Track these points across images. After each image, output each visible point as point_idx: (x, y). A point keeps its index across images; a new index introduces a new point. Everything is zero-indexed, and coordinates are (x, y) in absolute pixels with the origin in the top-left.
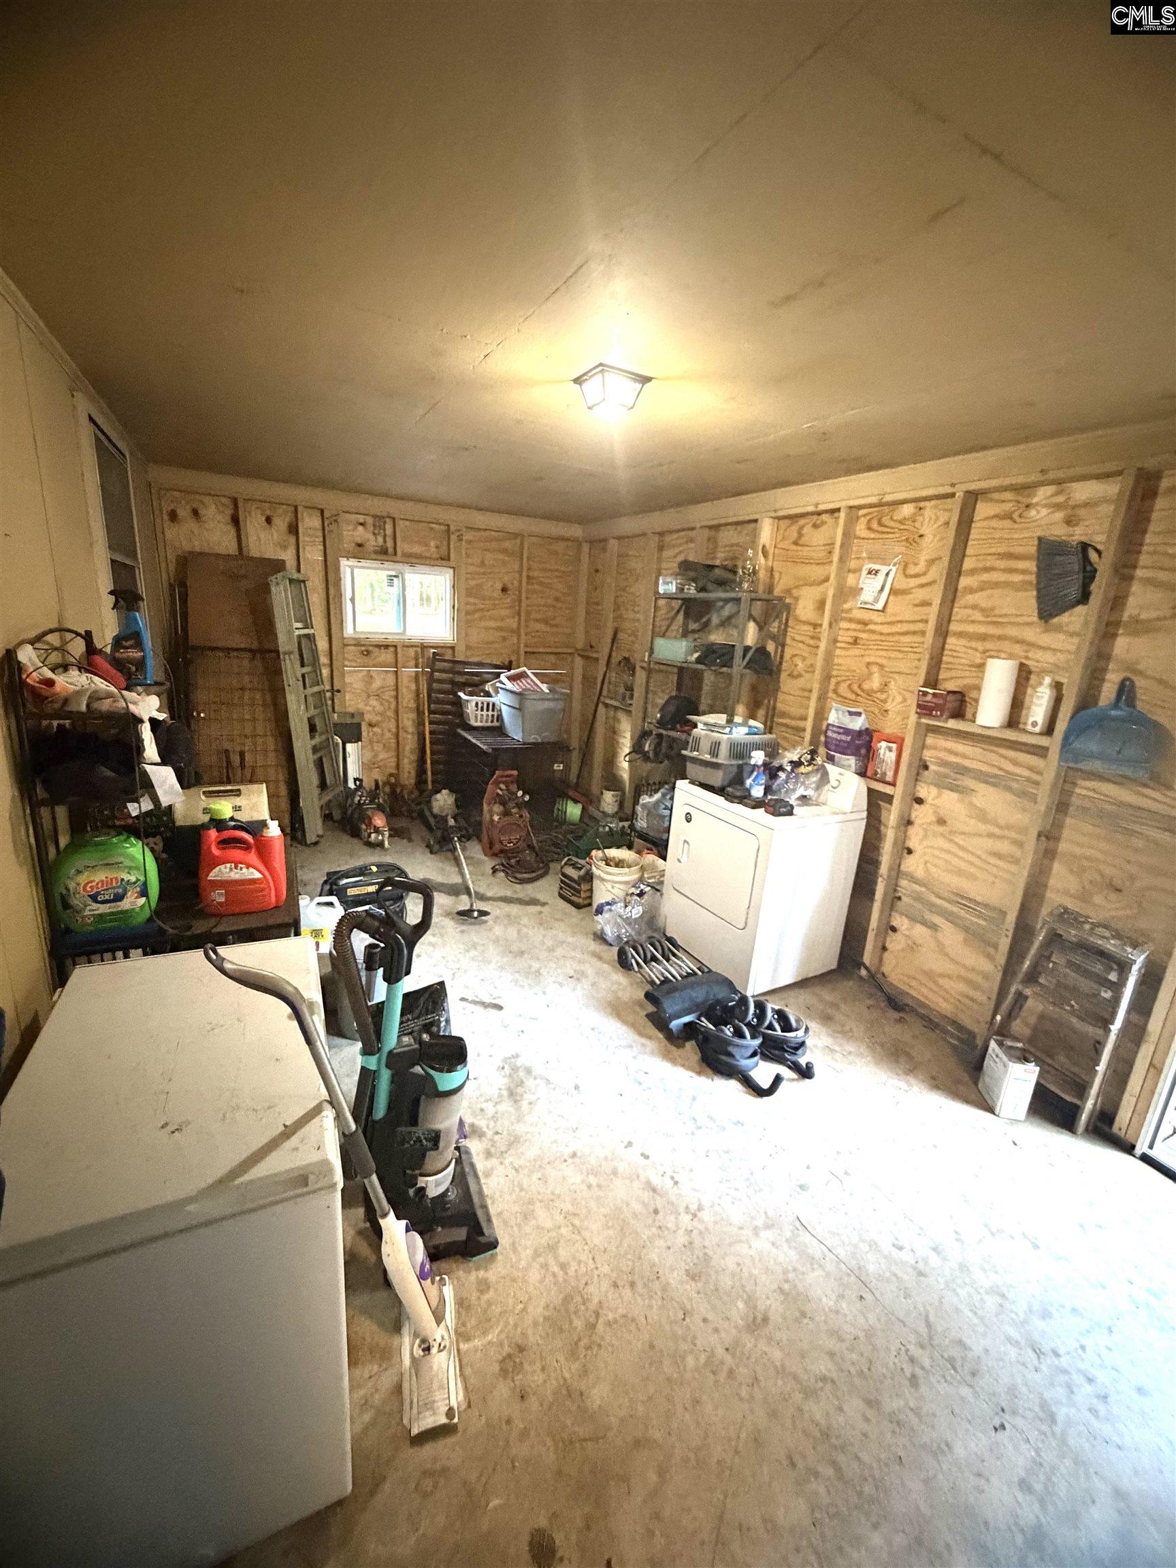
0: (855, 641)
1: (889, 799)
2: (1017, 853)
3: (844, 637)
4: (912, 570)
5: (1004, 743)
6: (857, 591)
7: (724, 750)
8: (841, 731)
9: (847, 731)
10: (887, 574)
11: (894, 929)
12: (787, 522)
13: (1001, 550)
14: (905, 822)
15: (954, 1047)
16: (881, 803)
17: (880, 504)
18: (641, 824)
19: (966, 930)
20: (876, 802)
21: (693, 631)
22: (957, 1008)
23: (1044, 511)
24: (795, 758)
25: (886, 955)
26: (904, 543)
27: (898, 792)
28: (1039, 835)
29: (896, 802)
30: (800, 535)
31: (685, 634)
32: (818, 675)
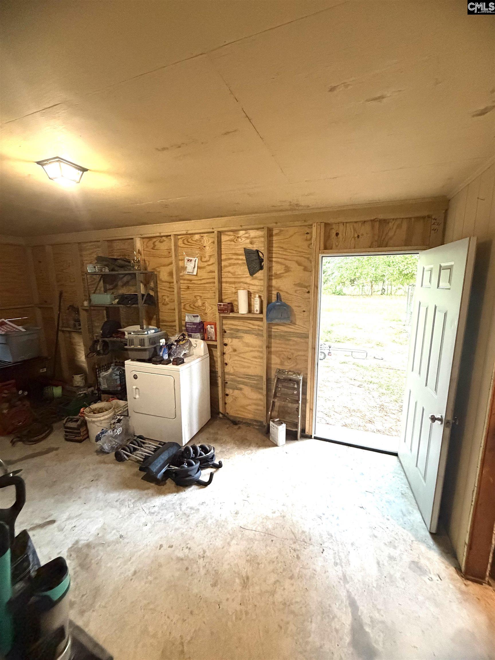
0: (188, 288)
1: (215, 347)
2: (261, 355)
3: (183, 286)
4: (204, 260)
5: (249, 319)
6: (184, 268)
7: (147, 343)
8: (192, 324)
9: (194, 324)
10: (195, 261)
11: (227, 395)
12: (148, 240)
13: (234, 252)
14: (222, 354)
15: (257, 429)
16: (212, 349)
17: (187, 234)
18: (104, 386)
19: (251, 386)
20: (211, 348)
21: (110, 289)
22: (254, 415)
23: (244, 239)
24: (177, 339)
25: (227, 405)
26: (199, 249)
27: (218, 343)
28: (266, 348)
29: (218, 347)
30: (155, 246)
31: (106, 291)
32: (176, 303)
